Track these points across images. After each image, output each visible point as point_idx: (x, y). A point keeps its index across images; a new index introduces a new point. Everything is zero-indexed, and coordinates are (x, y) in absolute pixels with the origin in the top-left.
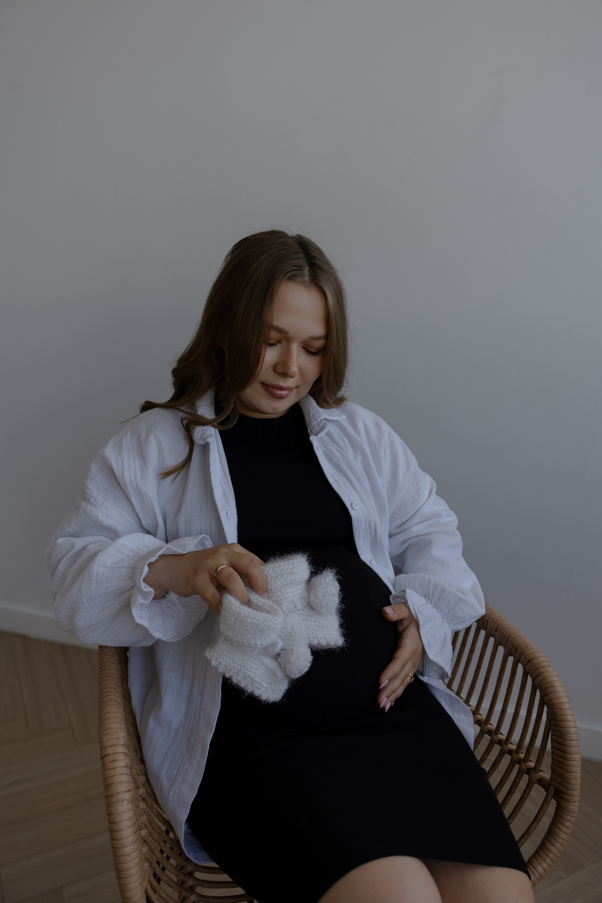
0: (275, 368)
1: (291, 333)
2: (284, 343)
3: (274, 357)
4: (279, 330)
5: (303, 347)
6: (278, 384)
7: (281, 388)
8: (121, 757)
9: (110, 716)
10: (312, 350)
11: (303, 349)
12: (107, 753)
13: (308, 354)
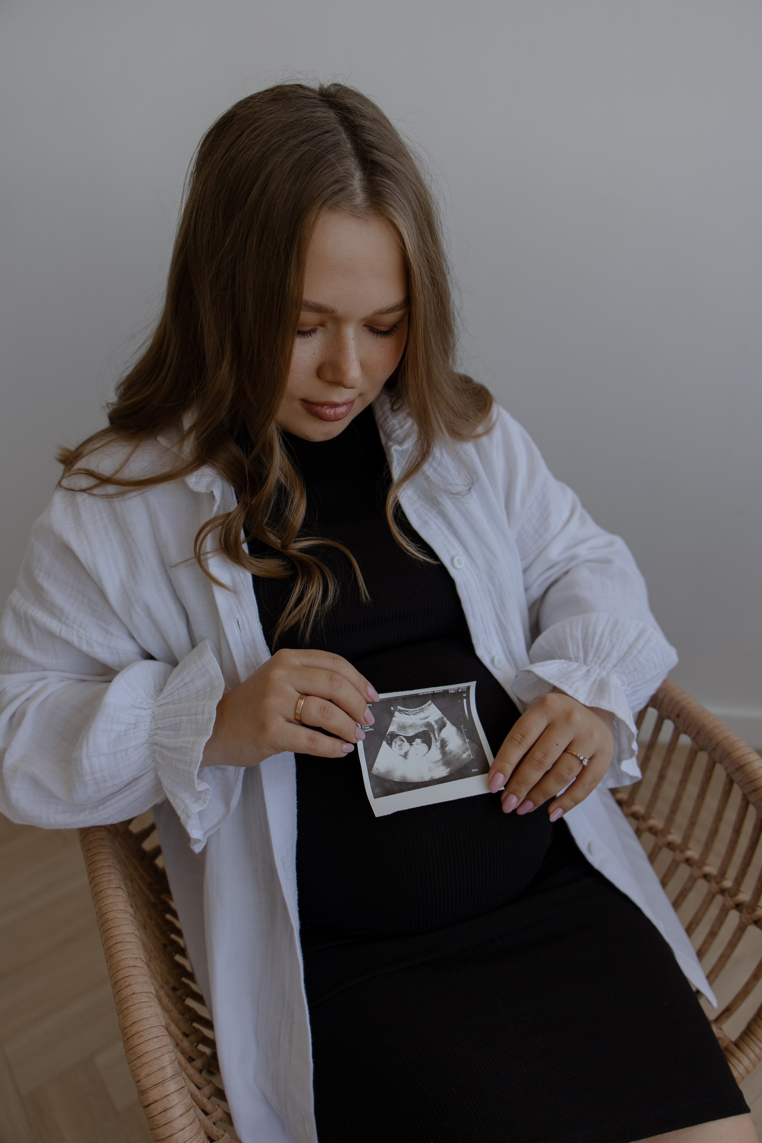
0: (319, 373)
1: (341, 310)
2: (329, 325)
3: (314, 354)
4: (319, 309)
5: (364, 325)
6: (330, 400)
7: (335, 405)
8: (175, 1099)
9: (141, 1030)
10: (383, 329)
11: (365, 328)
12: (151, 1100)
13: (376, 334)
